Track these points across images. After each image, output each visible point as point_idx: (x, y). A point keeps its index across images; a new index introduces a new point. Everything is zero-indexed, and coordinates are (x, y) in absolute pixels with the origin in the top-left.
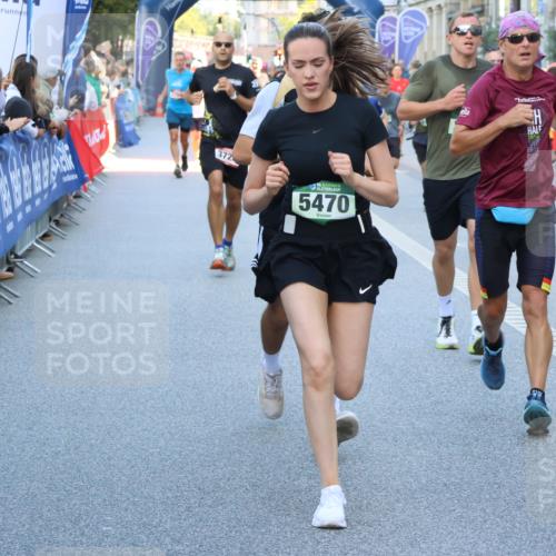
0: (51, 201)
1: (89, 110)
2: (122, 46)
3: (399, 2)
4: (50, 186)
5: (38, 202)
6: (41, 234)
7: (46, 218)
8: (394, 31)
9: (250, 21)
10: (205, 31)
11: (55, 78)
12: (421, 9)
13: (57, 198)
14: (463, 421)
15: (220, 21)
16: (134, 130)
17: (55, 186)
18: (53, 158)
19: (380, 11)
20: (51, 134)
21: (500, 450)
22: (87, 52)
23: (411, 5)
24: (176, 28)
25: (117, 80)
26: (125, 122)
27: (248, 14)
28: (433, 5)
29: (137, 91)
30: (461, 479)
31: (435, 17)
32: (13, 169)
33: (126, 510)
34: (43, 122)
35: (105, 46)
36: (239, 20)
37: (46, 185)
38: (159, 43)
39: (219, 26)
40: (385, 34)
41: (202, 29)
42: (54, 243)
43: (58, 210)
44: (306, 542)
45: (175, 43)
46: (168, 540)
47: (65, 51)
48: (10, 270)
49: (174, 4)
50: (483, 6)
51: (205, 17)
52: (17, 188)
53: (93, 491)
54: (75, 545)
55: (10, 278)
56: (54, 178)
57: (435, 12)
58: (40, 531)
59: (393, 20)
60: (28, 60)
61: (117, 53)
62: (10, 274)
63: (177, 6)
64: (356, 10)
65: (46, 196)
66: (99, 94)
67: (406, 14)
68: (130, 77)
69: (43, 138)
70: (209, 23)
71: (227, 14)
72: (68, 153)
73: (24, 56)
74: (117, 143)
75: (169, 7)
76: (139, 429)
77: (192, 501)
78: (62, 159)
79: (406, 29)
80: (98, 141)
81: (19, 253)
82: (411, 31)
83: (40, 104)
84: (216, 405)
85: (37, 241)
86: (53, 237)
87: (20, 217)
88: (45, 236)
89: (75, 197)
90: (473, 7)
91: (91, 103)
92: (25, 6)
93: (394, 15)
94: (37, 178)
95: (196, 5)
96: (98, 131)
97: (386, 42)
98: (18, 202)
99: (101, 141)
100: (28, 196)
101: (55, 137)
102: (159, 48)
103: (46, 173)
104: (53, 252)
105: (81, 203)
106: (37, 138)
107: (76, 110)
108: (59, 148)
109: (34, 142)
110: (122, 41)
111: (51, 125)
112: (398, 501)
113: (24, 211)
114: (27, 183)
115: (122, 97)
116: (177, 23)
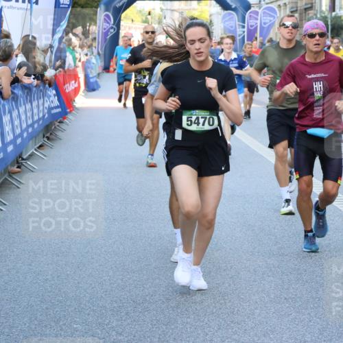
0: (45, 125)
1: (68, 69)
2: (89, 30)
3: (260, 1)
4: (44, 116)
5: (36, 126)
6: (38, 146)
7: (41, 135)
8: (257, 19)
9: (168, 14)
10: (140, 20)
11: (48, 49)
12: (274, 6)
13: (47, 123)
14: (297, 259)
15: (149, 14)
16: (96, 82)
17: (47, 116)
18: (46, 98)
19: (248, 7)
20: (45, 84)
21: (320, 277)
22: (67, 34)
23: (267, 4)
24: (122, 18)
25: (86, 50)
26: (91, 76)
27: (167, 10)
28: (281, 3)
29: (98, 57)
30: (296, 295)
31: (282, 11)
32: (21, 105)
33: (89, 315)
34: (40, 77)
35: (79, 30)
36: (161, 13)
37: (41, 115)
38: (112, 28)
39: (149, 17)
40: (251, 21)
41: (138, 19)
42: (46, 151)
43: (49, 131)
44: (199, 334)
45: (122, 28)
46: (114, 333)
47: (54, 33)
48: (19, 167)
49: (121, 4)
50: (312, 4)
51: (140, 11)
52: (23, 117)
53: (68, 303)
54: (56, 336)
55: (19, 172)
56: (46, 111)
57: (282, 8)
58: (36, 328)
59: (257, 13)
60: (30, 38)
61: (86, 33)
62: (19, 170)
63: (123, 5)
64: (233, 7)
65: (41, 122)
66: (75, 59)
67: (264, 9)
68: (94, 48)
69: (39, 87)
70: (142, 15)
71: (154, 9)
72: (55, 95)
73: (28, 36)
74: (85, 89)
75: (118, 5)
76: (97, 265)
77: (129, 309)
78: (52, 99)
79: (265, 18)
80: (73, 88)
81: (25, 157)
82: (267, 19)
83: (38, 66)
84: (145, 250)
85: (35, 150)
86: (46, 147)
87: (25, 135)
88: (41, 146)
89: (59, 122)
90: (306, 4)
91: (70, 64)
92: (29, 5)
93: (257, 9)
94: (35, 111)
95: (135, 4)
96: (73, 82)
97: (252, 26)
98: (24, 126)
99: (75, 88)
100: (30, 122)
101: (47, 86)
102: (112, 30)
103: (41, 108)
104: (45, 156)
105: (63, 126)
106: (36, 86)
107: (60, 69)
108: (49, 93)
109: (34, 89)
110: (89, 26)
111: (45, 78)
112: (256, 309)
113: (28, 131)
114: (29, 114)
115: (88, 61)
116: (123, 15)
